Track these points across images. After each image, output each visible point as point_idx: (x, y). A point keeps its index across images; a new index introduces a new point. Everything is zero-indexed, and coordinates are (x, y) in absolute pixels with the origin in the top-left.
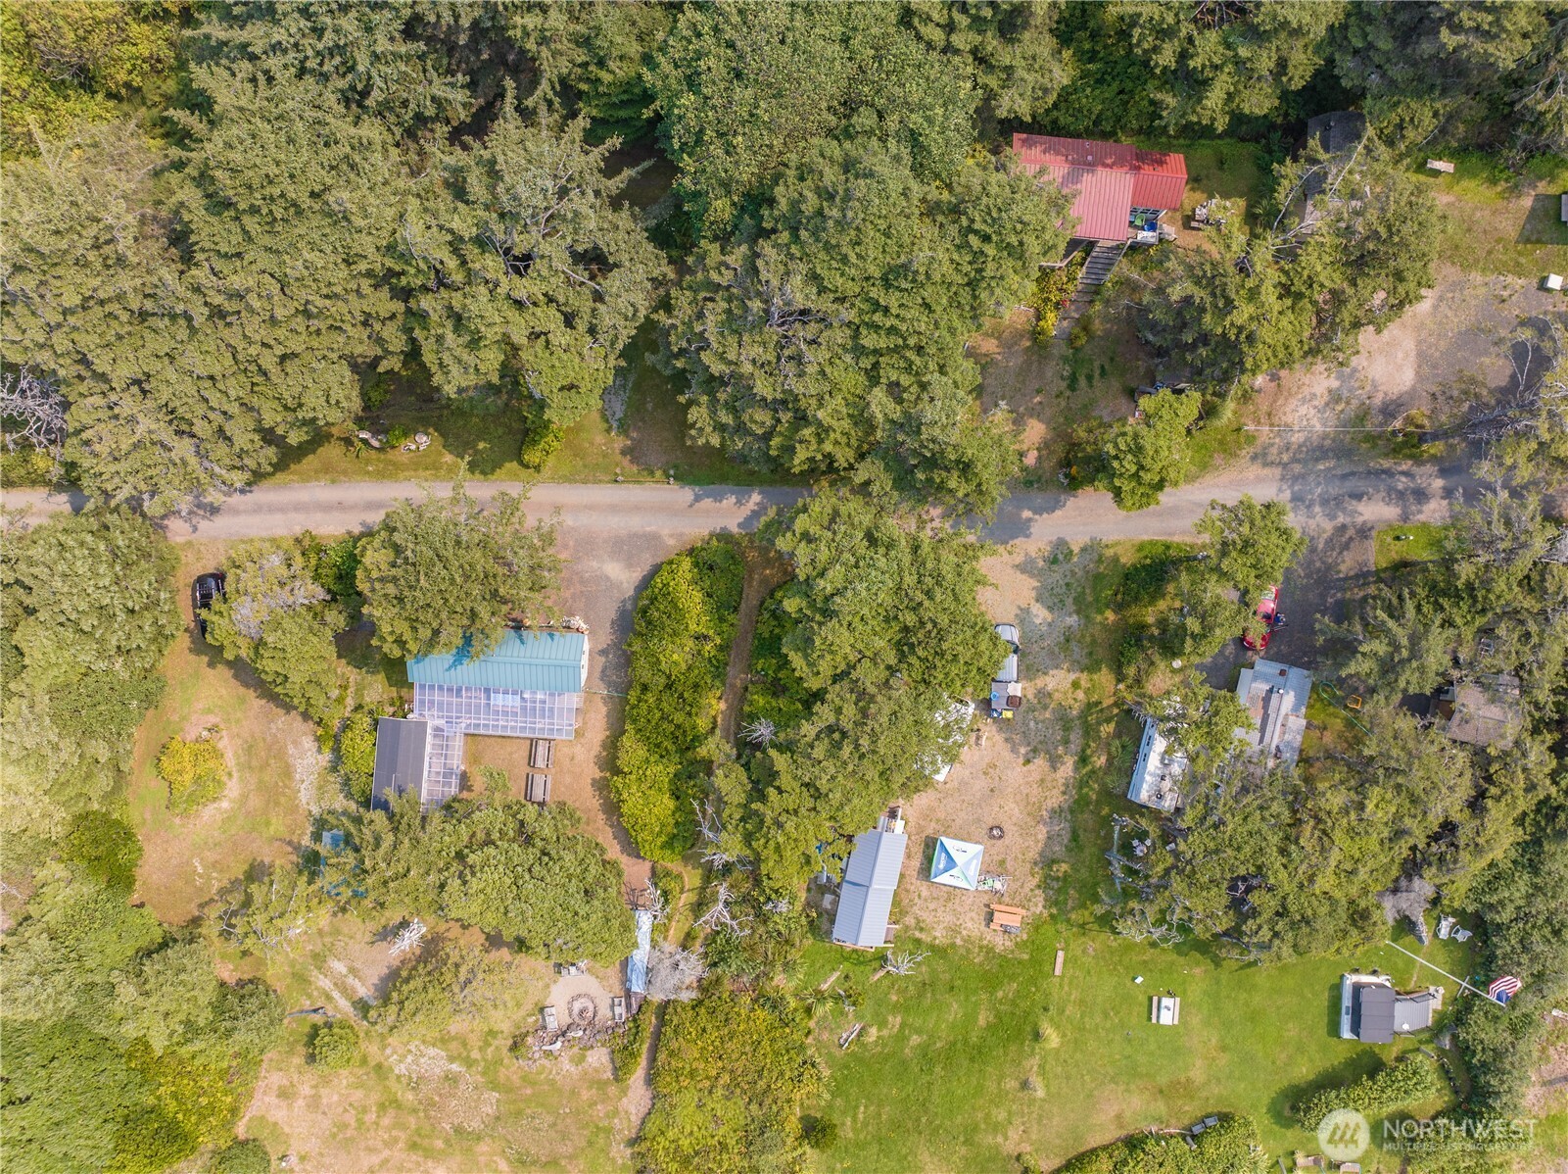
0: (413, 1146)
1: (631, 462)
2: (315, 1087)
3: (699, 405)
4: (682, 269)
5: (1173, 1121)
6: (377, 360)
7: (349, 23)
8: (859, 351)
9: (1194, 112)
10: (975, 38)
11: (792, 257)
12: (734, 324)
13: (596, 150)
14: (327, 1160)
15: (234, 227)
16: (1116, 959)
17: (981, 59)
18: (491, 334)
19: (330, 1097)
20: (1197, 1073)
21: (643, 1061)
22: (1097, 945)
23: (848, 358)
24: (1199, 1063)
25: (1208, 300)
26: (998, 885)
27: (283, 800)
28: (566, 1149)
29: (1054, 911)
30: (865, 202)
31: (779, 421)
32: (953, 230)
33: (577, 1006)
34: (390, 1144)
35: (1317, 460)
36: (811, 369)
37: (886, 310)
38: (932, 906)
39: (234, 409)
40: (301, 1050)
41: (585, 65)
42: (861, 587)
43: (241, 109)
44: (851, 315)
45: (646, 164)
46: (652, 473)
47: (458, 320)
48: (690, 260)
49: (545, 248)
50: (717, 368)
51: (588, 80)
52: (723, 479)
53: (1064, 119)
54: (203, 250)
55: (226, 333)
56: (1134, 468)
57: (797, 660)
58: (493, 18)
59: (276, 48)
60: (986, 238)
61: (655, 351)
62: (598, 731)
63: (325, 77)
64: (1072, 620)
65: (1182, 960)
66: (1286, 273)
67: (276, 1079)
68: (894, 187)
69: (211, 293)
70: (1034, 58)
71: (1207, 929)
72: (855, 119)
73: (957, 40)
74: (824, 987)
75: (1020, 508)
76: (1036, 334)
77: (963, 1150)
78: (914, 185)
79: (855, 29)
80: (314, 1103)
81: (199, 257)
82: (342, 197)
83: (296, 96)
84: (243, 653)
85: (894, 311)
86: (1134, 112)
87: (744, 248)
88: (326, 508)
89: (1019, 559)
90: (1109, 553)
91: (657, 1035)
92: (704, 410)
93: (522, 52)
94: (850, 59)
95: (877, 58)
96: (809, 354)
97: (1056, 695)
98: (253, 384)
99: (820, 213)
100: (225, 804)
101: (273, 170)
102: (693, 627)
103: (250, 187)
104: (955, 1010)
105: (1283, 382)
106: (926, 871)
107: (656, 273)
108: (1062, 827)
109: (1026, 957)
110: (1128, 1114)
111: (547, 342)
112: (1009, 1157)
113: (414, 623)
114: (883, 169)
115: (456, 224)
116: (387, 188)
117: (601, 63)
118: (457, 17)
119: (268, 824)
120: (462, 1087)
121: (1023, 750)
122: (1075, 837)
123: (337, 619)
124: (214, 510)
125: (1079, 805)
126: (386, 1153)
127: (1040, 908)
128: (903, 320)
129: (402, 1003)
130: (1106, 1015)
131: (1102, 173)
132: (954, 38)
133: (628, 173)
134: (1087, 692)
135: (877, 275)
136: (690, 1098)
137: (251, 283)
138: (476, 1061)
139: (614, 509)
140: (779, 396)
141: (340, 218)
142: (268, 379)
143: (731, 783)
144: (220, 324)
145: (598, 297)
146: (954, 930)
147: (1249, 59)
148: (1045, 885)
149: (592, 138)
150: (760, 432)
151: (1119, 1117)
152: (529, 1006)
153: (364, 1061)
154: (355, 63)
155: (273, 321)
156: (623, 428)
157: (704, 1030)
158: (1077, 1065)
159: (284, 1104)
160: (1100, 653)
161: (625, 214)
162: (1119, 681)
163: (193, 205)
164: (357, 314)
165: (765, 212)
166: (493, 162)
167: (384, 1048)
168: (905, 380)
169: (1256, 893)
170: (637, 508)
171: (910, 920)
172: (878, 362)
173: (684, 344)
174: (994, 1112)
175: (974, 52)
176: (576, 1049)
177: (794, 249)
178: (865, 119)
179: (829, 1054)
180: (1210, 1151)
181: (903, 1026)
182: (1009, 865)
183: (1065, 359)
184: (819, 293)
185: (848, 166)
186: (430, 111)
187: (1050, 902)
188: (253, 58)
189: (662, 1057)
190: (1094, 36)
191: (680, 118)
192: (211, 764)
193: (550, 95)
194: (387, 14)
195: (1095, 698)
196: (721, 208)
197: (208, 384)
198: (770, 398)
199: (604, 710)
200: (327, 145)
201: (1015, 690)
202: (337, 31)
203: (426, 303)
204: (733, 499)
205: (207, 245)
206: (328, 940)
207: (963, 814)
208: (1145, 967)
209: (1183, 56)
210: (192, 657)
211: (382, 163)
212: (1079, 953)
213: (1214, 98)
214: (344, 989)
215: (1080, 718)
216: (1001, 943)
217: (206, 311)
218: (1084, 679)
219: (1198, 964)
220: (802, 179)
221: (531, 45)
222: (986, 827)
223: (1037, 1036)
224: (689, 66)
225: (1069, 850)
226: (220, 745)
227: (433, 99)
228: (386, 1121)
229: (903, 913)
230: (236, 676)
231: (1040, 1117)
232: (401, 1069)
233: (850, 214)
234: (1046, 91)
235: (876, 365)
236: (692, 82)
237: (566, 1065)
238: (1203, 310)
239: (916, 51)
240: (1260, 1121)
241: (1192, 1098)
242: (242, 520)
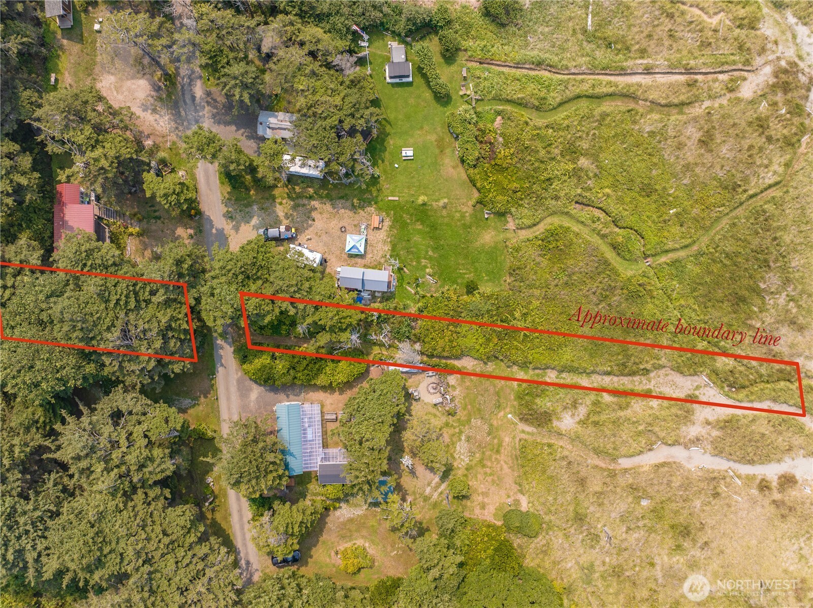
0: (498, 452)
1: (210, 394)
2: (478, 494)
3: (173, 369)
4: (118, 382)
5: (453, 145)
6: (166, 498)
7: (22, 520)
8: (138, 308)
9: (32, 187)
10: (8, 277)
11: (102, 339)
12: (135, 358)
13: (68, 419)
14: (508, 486)
15: (109, 557)
16: (390, 176)
17: (19, 273)
18: (146, 453)
19: (482, 488)
20: (433, 138)
21: (449, 362)
22: (385, 184)
23: (142, 312)
24: (428, 137)
25: (101, 176)
26: (363, 227)
27: (362, 521)
28: (492, 389)
29: (373, 203)
30: (73, 314)
31: (173, 336)
32: (83, 278)
33: (432, 391)
34: (498, 461)
35: (180, 115)
36: (146, 326)
37: (118, 300)
38: (376, 252)
39: (190, 554)
40: (464, 502)
41: (38, 429)
42: (228, 298)
43: (59, 558)
44: (122, 315)
45: (77, 400)
46: (213, 385)
47: (142, 467)
48: (114, 378)
49: (106, 435)
50: (153, 364)
51: (45, 426)
52: (212, 355)
53: (48, 234)
54: (120, 569)
55: (157, 558)
56: (174, 196)
57: (268, 319)
58: (18, 466)
59: (34, 547)
60: (85, 265)
61: (155, 389)
62: (320, 395)
63: (46, 529)
64: (255, 207)
65: (388, 149)
66: (87, 148)
67: (477, 511)
68: (66, 303)
69: (138, 564)
70: (16, 252)
71: (362, 144)
72: (45, 320)
73: (9, 284)
74: (413, 292)
75: (212, 233)
76: (139, 235)
77: (474, 228)
78: (66, 295)
79: (7, 324)
80: (485, 494)
81: (123, 570)
82: (91, 515)
83: (54, 537)
84: (295, 541)
85: (118, 297)
86: (43, 206)
87: (103, 358)
88: (241, 517)
89: (233, 232)
90: (227, 196)
91: (440, 357)
92: (175, 366)
93: (32, 454)
94: (21, 325)
95: (20, 314)
96: (141, 328)
97: (285, 211)
98: (179, 546)
99: (82, 329)
100: (367, 545)
101: (81, 542)
102: (268, 361)
103: (90, 551)
104: (417, 238)
105: (149, 132)
106: (361, 256)
107: (121, 391)
108: (340, 203)
109: (392, 212)
110: (452, 164)
111: (147, 431)
112: (474, 210)
113: (267, 472)
114: (59, 307)
115: (99, 470)
116: (89, 499)
117: (37, 422)
118: (18, 479)
119: (373, 526)
120: (471, 434)
121: (310, 222)
122: (342, 198)
123: (276, 505)
124: (248, 563)
125: (329, 197)
126: (502, 462)
127: (372, 209)
128: (122, 293)
129: (432, 462)
130: (413, 177)
131: (67, 218)
132: (9, 285)
133: (81, 407)
134: (283, 199)
135: (104, 305)
136: (461, 341)
137: (130, 548)
138: (460, 430)
139: (228, 399)
140: (161, 338)
141: (101, 516)
142: (176, 540)
143: (323, 339)
144: (154, 561)
145: (130, 413)
146: (385, 242)
147: (6, 169)
148: (362, 208)
149: (63, 422)
150: (179, 343)
151: (454, 168)
152: (434, 411)
153: (465, 476)
154: (39, 517)
155: (148, 539)
156: (197, 398)
157: (432, 339)
158: (434, 187)
159: (487, 507)
160: (267, 195)
161: (97, 406)
162: (277, 186)
163: (101, 574)
164: (143, 507)
165: (87, 351)
166: (72, 458)
167: (459, 468)
168: (148, 289)
169: (344, 127)
170: (227, 389)
171: (382, 260)
172: (143, 300)
173: (147, 377)
174: (456, 218)
175: (15, 276)
176: (449, 389)
177: (98, 338)
178: (44, 316)
179: (440, 287)
180: (459, 130)
181: (425, 258)
182: (356, 223)
183: (148, 222)
184: (115, 327)
185: (62, 321)
186: (60, 487)
187: (370, 205)
188: (39, 555)
189: (445, 354)
190: (12, 226)
191: (52, 388)
192: (349, 552)
193: (50, 440)
194: (18, 506)
195: (286, 196)
196: (90, 368)
197: (180, 564)
198: (163, 341)
199: (311, 393)
200: (71, 523)
201: (283, 228)
202: (26, 525)
203: (135, 480)
204: (221, 351)
205: (118, 567)
206: (418, 496)
207: (337, 244)
208: (392, 164)
209: (8, 195)
210: (309, 565)
211: (79, 502)
212: (389, 191)
213: (24, 181)
214: (437, 487)
215: (294, 201)
216: (387, 223)
217: (146, 566)
218: (278, 200)
219: (389, 142)
220: (70, 338)
221: (28, 450)
222: (342, 234)
223: (424, 204)
224: (30, 387)
225: (347, 200)
226: (343, 549)
227: (54, 486)
228: (489, 464)
229: (380, 263)
230: (315, 546)
231: (457, 199)
232: (467, 460)
233: (79, 319)
234: (29, 246)
235: (145, 301)
236: (37, 385)
237: (457, 393)
238: (107, 177)
239: (15, 300)
240: (448, 111)
241: (443, 139)
242: (250, 551)
